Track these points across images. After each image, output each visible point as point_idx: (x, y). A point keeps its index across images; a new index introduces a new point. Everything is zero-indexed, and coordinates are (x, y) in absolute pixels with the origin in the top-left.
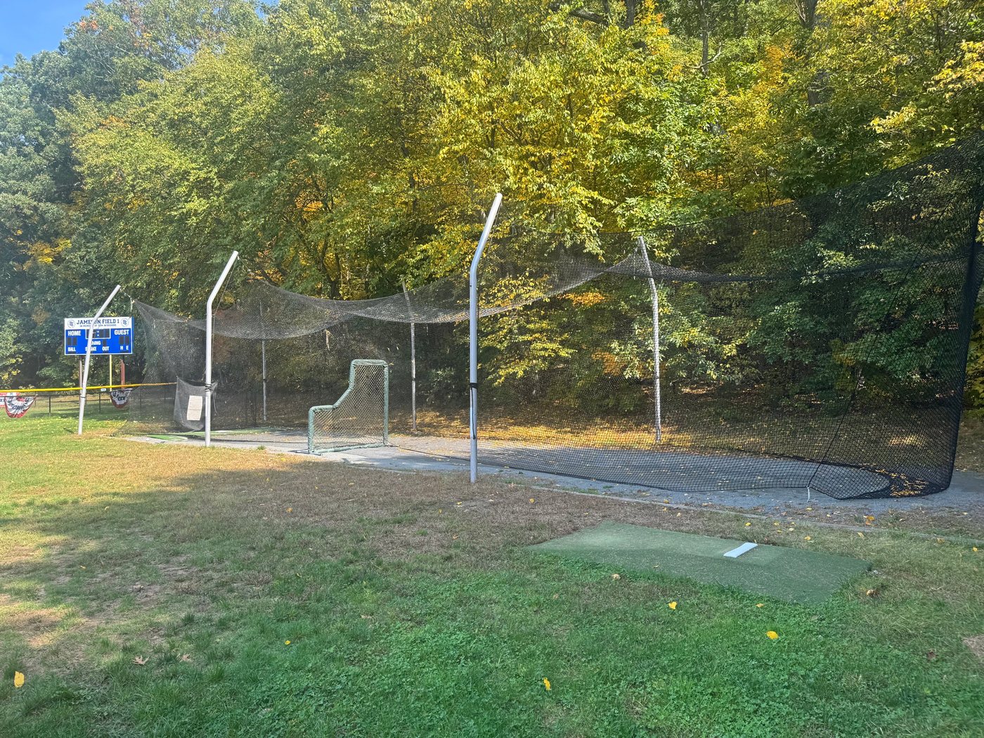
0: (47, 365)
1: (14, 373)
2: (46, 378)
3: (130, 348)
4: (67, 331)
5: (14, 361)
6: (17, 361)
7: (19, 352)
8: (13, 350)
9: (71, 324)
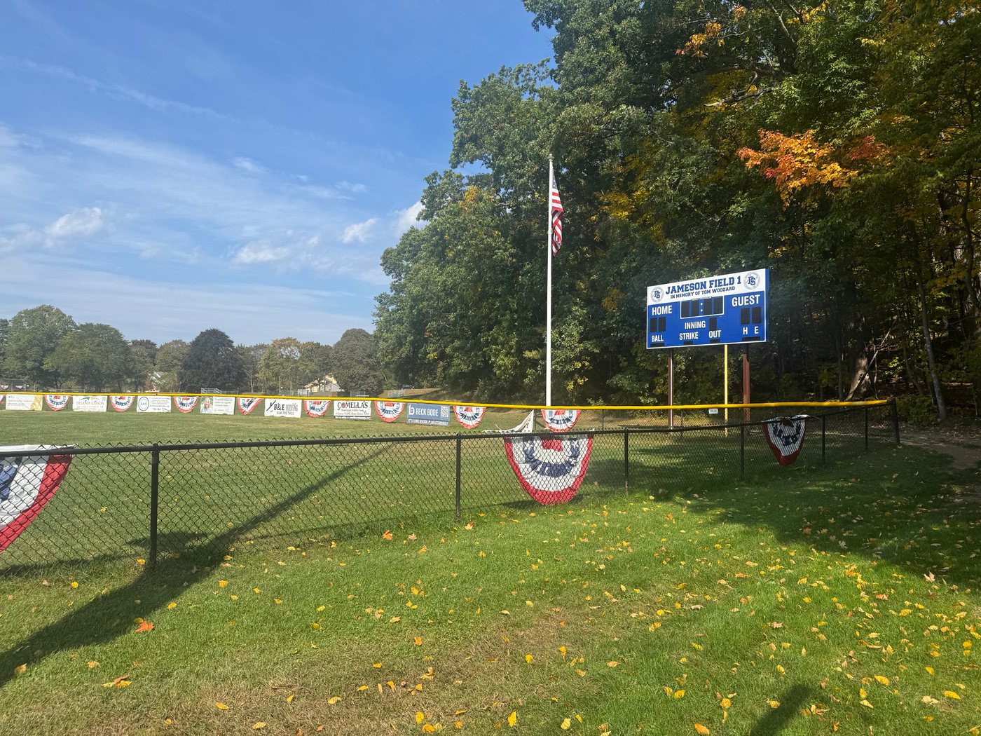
0: (620, 370)
1: (581, 382)
2: (618, 389)
3: (761, 330)
4: (651, 307)
5: (579, 365)
6: (583, 365)
7: (585, 352)
8: (578, 350)
9: (657, 294)
